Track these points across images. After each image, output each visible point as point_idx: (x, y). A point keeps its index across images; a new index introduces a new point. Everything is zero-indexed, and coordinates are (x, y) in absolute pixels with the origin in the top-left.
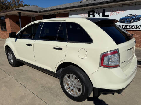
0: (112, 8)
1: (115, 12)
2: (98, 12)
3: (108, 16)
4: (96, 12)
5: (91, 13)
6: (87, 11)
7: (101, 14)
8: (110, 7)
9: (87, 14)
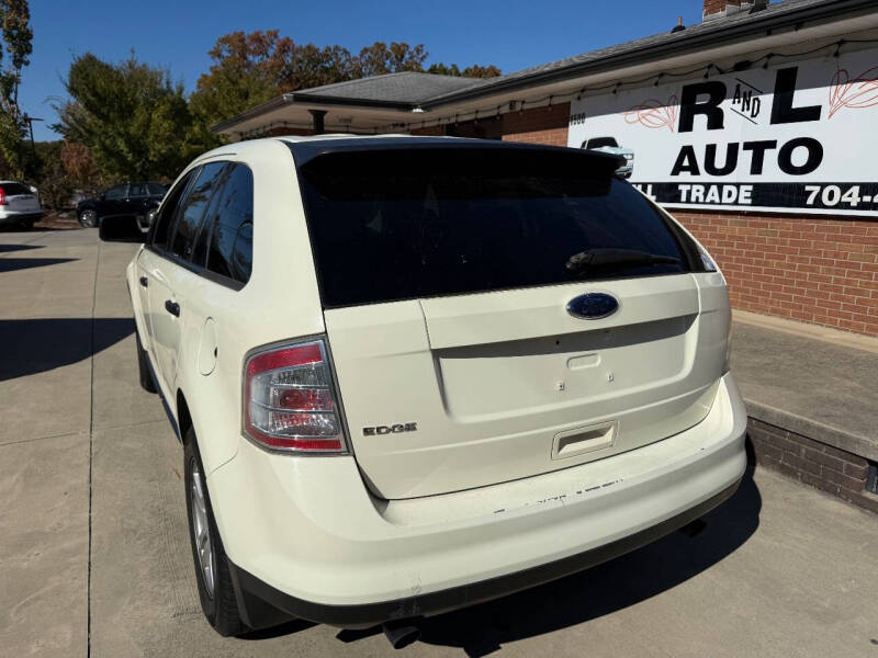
0: (843, 58)
1: (870, 85)
2: (744, 89)
3: (812, 113)
4: (731, 89)
5: (702, 100)
6: (677, 89)
7: (767, 101)
8: (834, 49)
9: (677, 109)
